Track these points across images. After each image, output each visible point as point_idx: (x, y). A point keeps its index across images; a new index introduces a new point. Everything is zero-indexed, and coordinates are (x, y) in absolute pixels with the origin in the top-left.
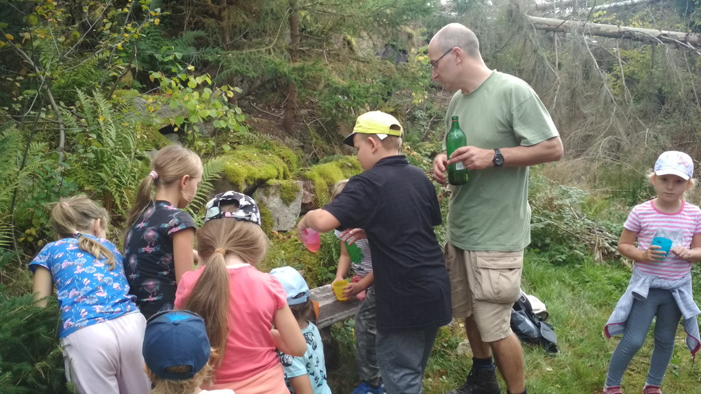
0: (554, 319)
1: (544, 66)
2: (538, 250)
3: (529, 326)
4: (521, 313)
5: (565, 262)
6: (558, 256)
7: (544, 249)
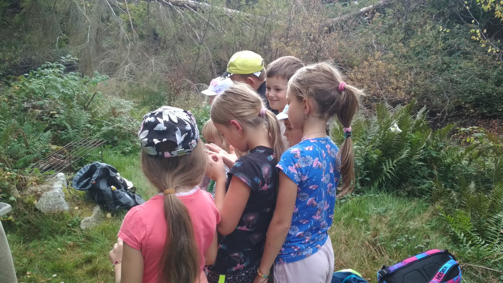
3: (128, 198)
6: (126, 148)
7: (114, 144)
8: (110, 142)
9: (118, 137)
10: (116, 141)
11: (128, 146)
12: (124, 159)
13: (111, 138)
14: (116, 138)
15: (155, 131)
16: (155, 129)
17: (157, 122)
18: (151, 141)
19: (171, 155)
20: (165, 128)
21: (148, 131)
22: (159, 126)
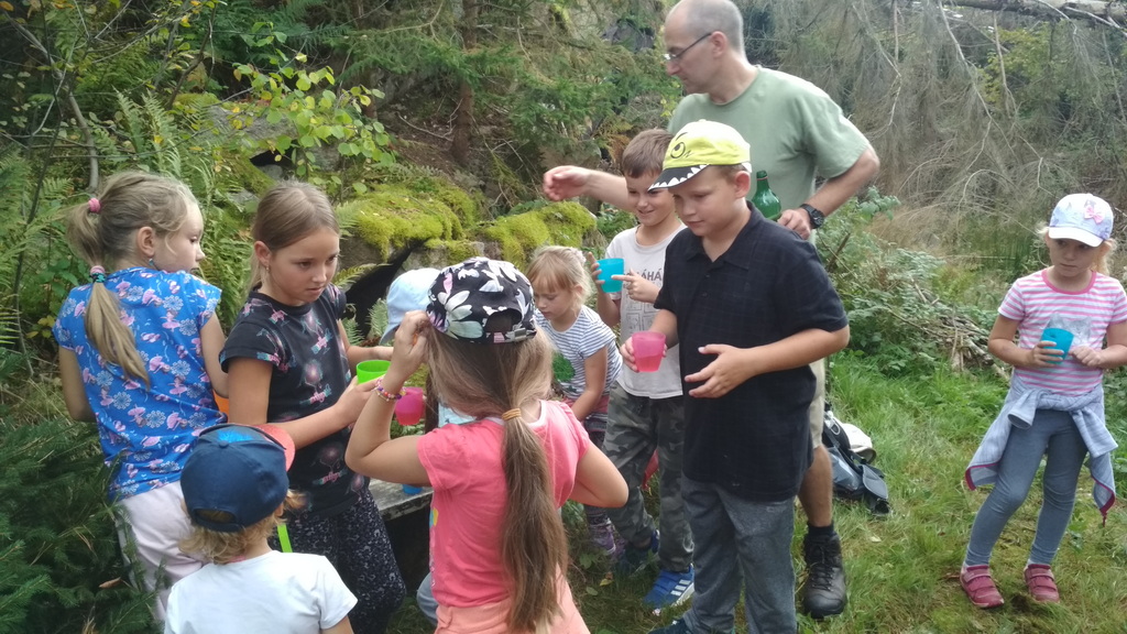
0: (884, 461)
1: (875, 56)
2: (861, 352)
3: (844, 472)
4: (833, 452)
5: (903, 372)
6: (894, 362)
7: (870, 349)
8: (864, 344)
9: (884, 335)
10: (876, 345)
11: (900, 358)
12: (882, 384)
13: (867, 336)
14: (877, 337)
15: (483, 292)
16: (481, 290)
17: (484, 280)
18: (478, 310)
19: (506, 338)
20: (501, 288)
21: (468, 292)
22: (489, 284)
